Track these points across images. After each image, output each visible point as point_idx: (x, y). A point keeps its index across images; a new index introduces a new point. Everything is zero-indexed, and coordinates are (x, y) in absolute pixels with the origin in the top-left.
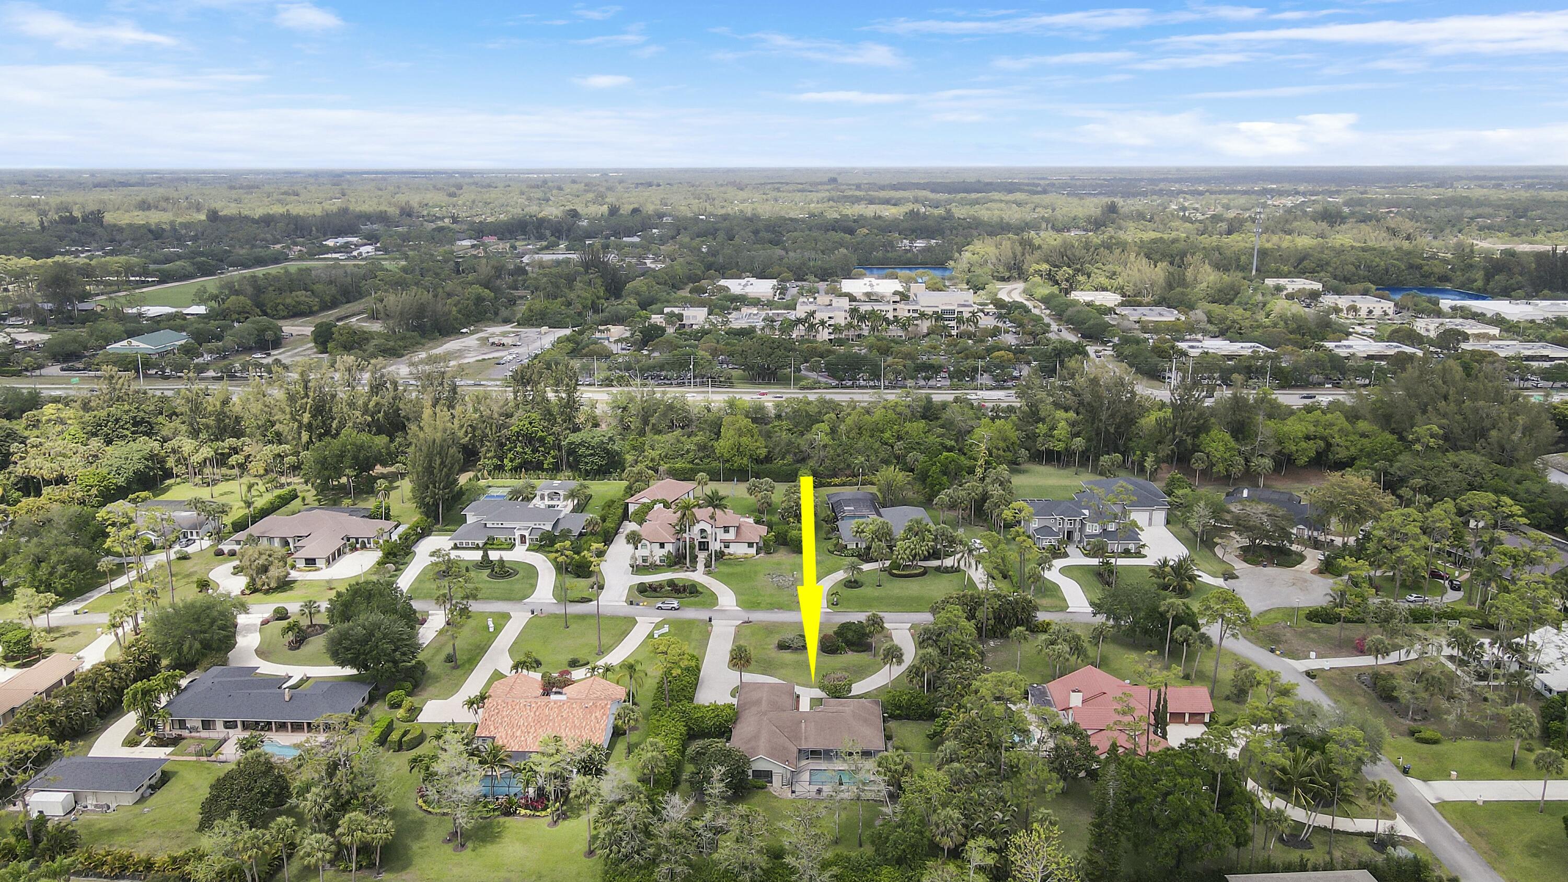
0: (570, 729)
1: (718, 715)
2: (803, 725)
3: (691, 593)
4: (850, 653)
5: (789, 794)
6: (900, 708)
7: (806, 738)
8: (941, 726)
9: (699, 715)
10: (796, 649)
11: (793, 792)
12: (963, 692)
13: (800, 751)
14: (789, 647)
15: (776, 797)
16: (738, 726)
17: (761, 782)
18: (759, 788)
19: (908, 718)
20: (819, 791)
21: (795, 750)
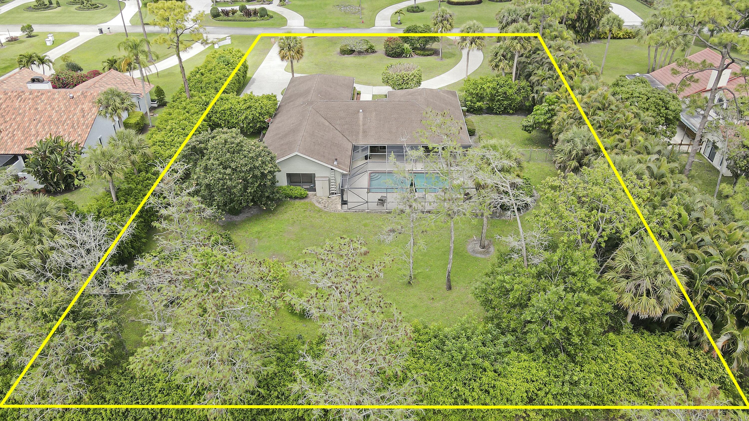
0: (43, 125)
1: (250, 107)
2: (361, 115)
3: (261, 16)
4: (416, 56)
5: (339, 206)
6: (481, 98)
7: (364, 132)
8: (545, 114)
9: (226, 106)
10: (360, 53)
11: (344, 203)
12: (571, 73)
13: (355, 148)
14: (352, 52)
15: (320, 211)
16: (278, 119)
17: (298, 190)
18: (296, 198)
19: (490, 111)
20: (382, 201)
21: (350, 148)
